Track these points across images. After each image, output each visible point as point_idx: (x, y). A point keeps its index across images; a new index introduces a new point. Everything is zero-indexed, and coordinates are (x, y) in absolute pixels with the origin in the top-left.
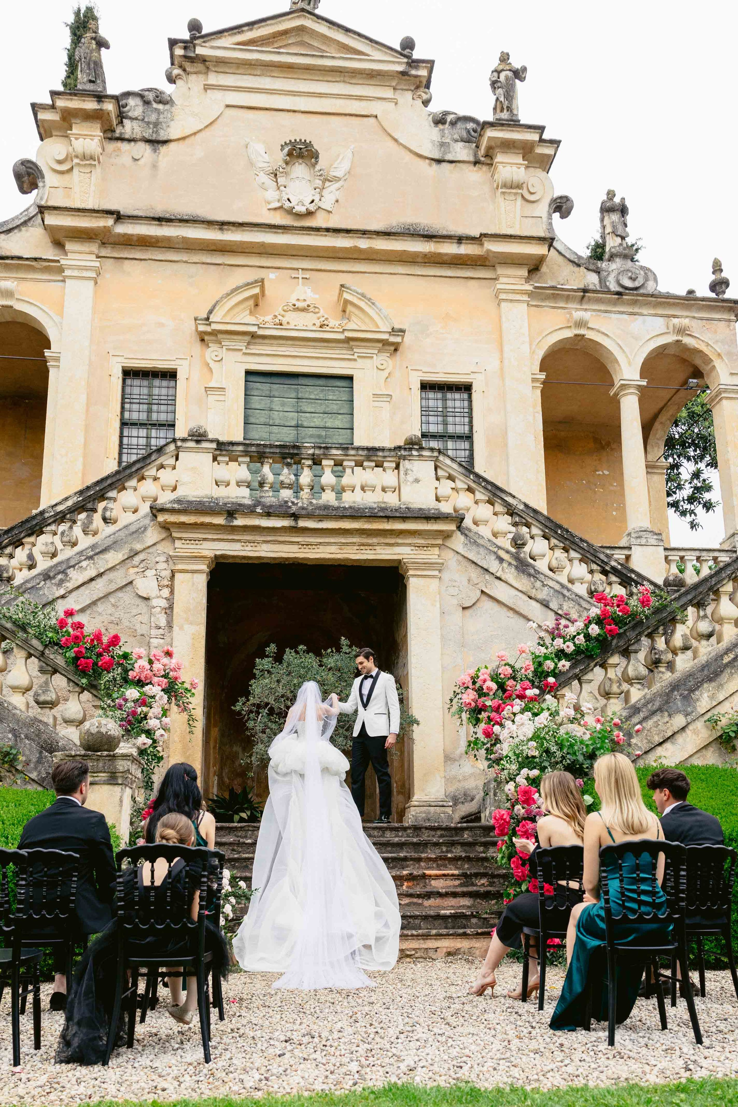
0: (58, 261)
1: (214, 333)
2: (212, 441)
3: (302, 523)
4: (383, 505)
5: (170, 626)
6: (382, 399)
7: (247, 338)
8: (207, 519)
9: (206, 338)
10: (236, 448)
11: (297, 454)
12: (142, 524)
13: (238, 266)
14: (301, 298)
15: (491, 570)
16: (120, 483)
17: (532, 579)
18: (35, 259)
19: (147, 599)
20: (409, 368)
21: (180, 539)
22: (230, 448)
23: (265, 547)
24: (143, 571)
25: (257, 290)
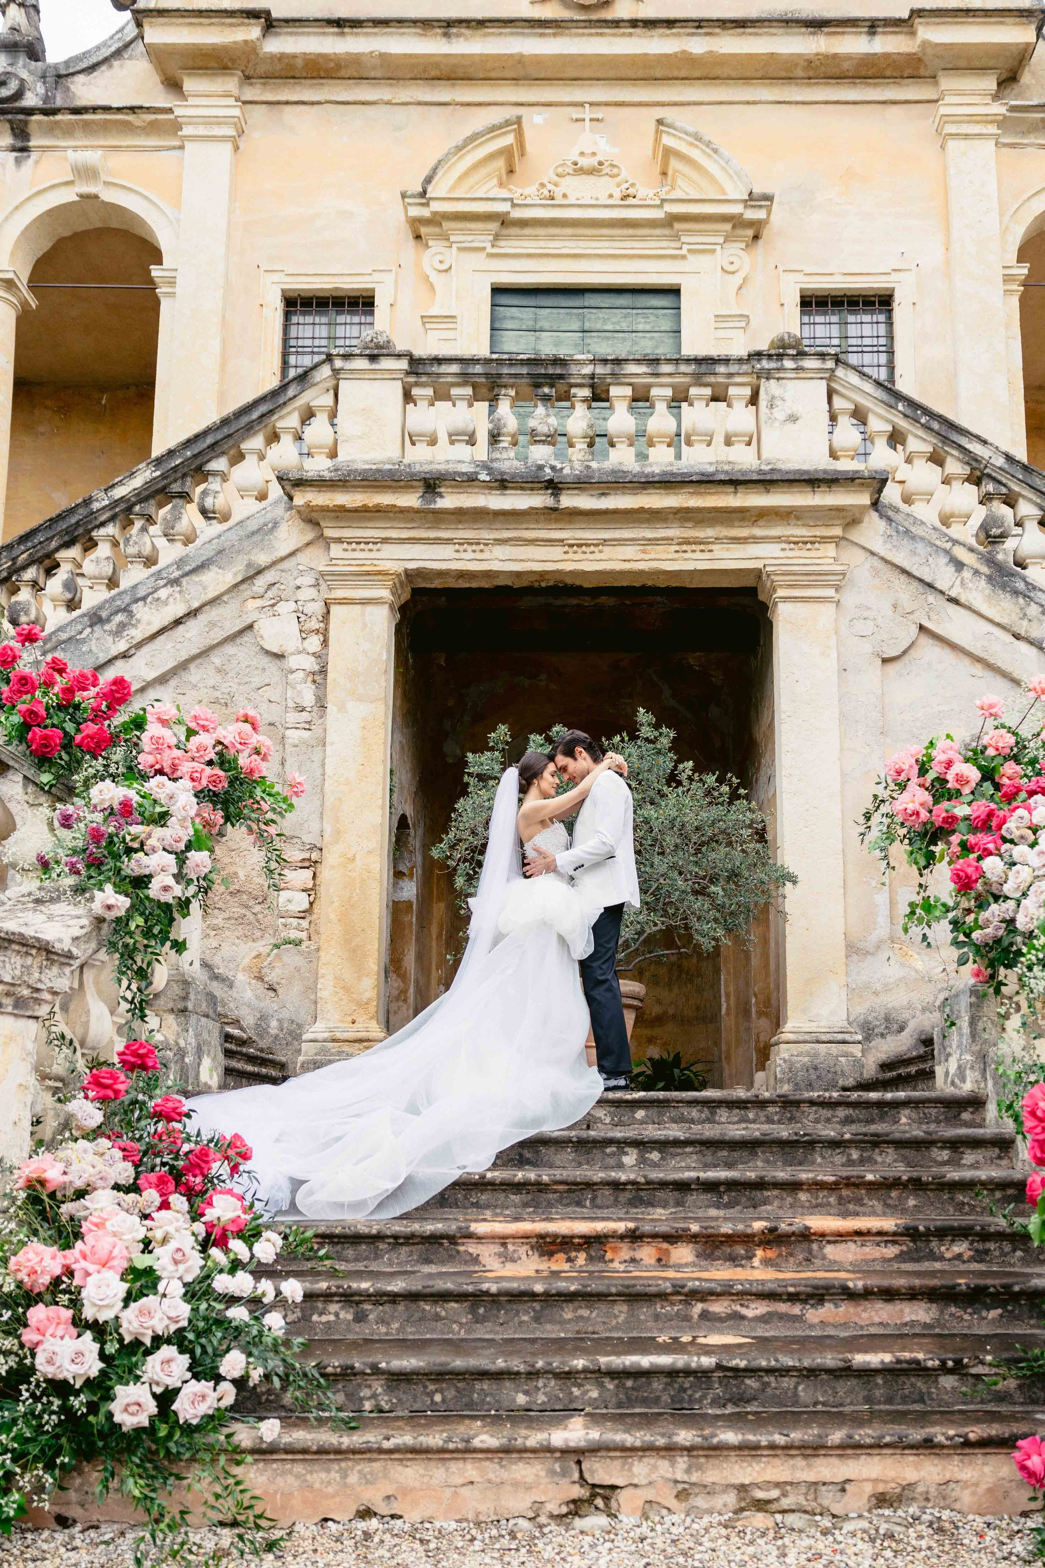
0: (170, 111)
1: (436, 220)
2: (399, 356)
3: (567, 501)
4: (726, 468)
5: (322, 706)
6: (731, 325)
7: (494, 226)
8: (386, 499)
9: (423, 230)
10: (445, 369)
11: (561, 377)
12: (269, 516)
13: (480, 104)
14: (588, 151)
15: (938, 585)
16: (231, 442)
17: (1021, 600)
18: (133, 109)
19: (280, 657)
20: (780, 269)
21: (339, 540)
22: (435, 369)
23: (500, 552)
24: (273, 605)
25: (509, 139)
